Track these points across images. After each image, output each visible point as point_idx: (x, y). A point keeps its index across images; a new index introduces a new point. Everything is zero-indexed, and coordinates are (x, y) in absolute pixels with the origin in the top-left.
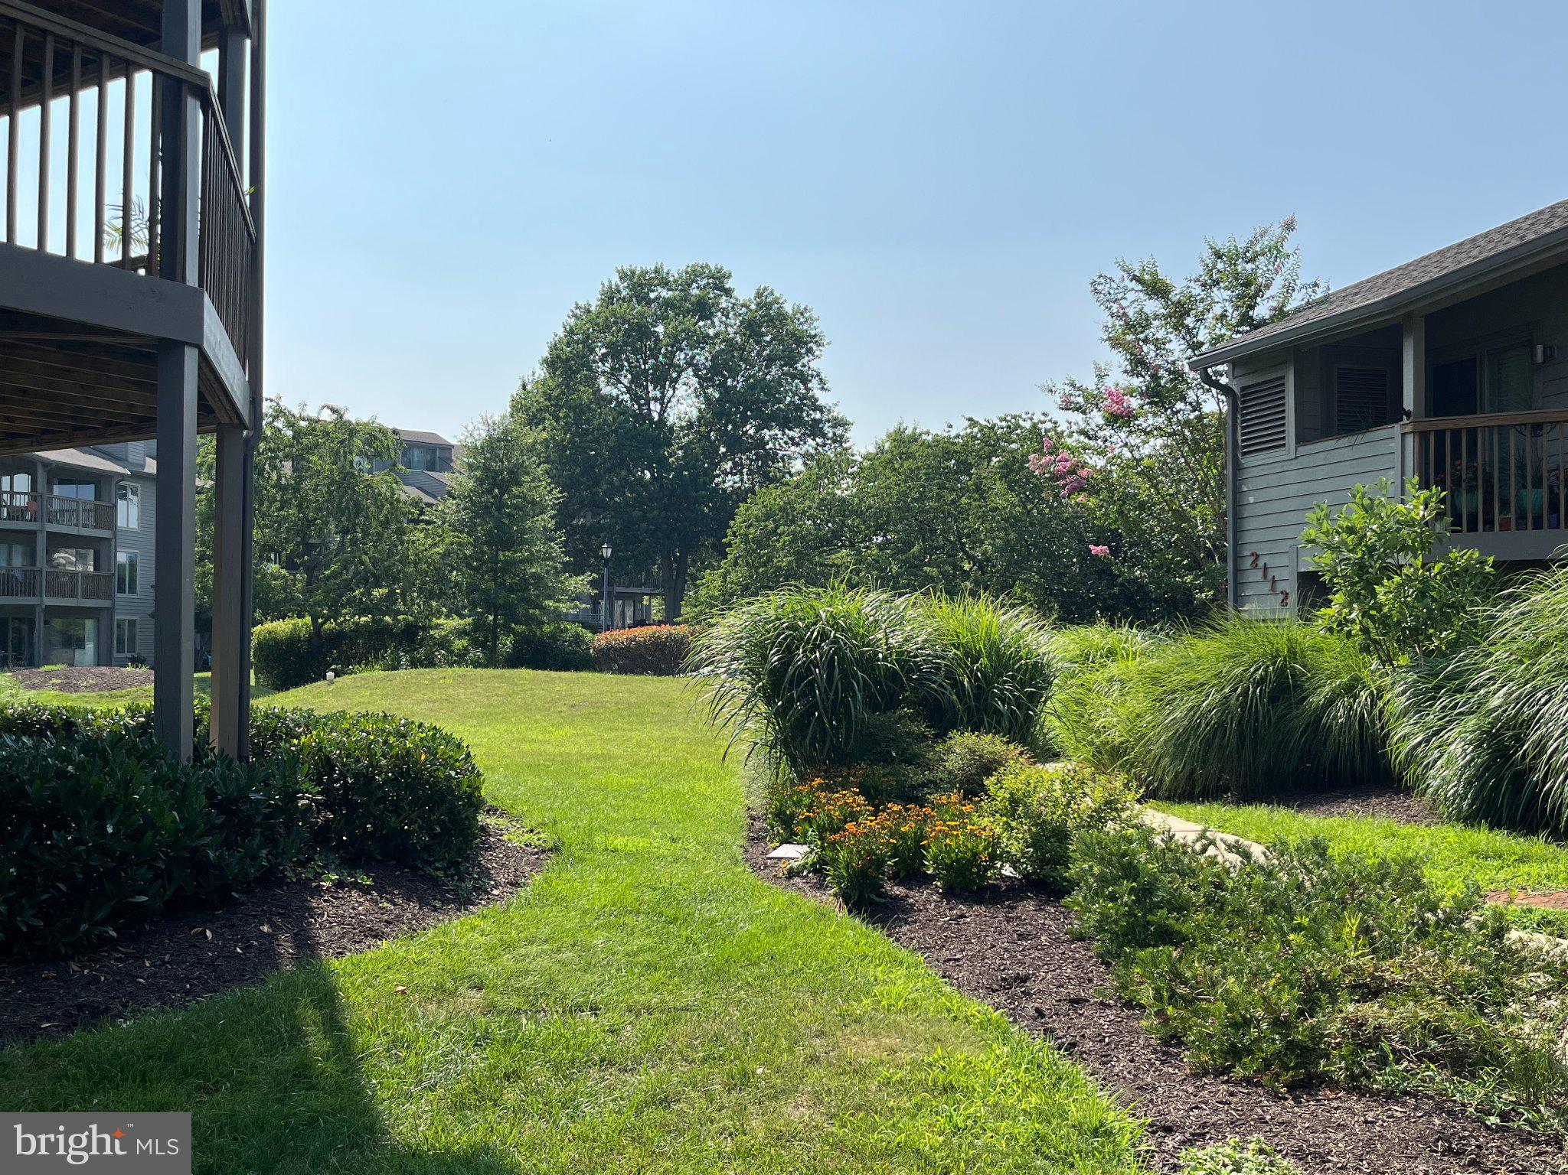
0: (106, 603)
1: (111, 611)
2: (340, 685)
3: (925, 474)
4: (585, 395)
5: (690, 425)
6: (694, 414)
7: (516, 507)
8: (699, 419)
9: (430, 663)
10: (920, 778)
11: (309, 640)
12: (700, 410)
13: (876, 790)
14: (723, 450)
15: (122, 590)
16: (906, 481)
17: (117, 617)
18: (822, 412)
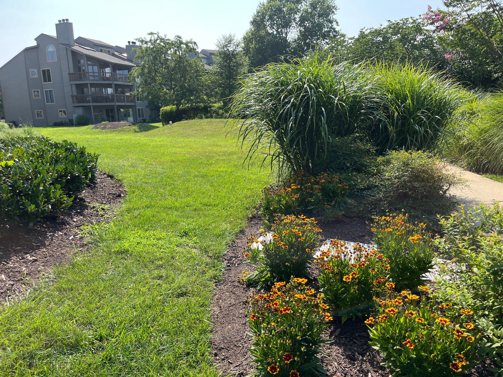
0: (133, 104)
1: (135, 106)
2: (173, 125)
3: (371, 43)
4: (263, 33)
5: (295, 41)
6: (296, 37)
7: (234, 66)
8: (298, 38)
9: (211, 117)
10: (365, 184)
11: (176, 111)
12: (298, 36)
13: (334, 192)
14: (305, 48)
15: (138, 100)
16: (364, 46)
17: (138, 108)
18: (336, 33)
